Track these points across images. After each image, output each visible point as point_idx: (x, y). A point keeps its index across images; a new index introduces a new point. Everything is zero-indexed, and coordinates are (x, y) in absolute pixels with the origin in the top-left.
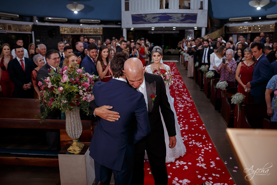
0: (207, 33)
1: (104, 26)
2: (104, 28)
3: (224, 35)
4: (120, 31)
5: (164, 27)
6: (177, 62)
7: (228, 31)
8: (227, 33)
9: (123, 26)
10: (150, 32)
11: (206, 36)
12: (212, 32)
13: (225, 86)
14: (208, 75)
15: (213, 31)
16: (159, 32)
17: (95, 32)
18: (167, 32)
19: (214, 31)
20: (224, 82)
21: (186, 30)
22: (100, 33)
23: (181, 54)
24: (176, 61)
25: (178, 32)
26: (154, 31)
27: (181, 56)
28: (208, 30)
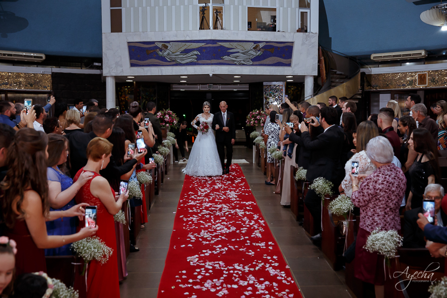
0: (317, 89)
1: (56, 70)
2: (54, 75)
3: (359, 94)
4: (99, 82)
5: (211, 75)
6: (244, 165)
7: (370, 85)
8: (367, 89)
9: (105, 72)
10: (175, 88)
11: (315, 97)
12: (330, 87)
13: (393, 245)
14: (337, 207)
15: (333, 84)
16: (199, 88)
17: (31, 85)
18: (220, 88)
19: (335, 86)
20: (390, 232)
21: (265, 83)
22: (45, 87)
23: (254, 144)
24: (244, 161)
25: (246, 88)
26: (186, 86)
27: (254, 147)
28: (320, 82)
